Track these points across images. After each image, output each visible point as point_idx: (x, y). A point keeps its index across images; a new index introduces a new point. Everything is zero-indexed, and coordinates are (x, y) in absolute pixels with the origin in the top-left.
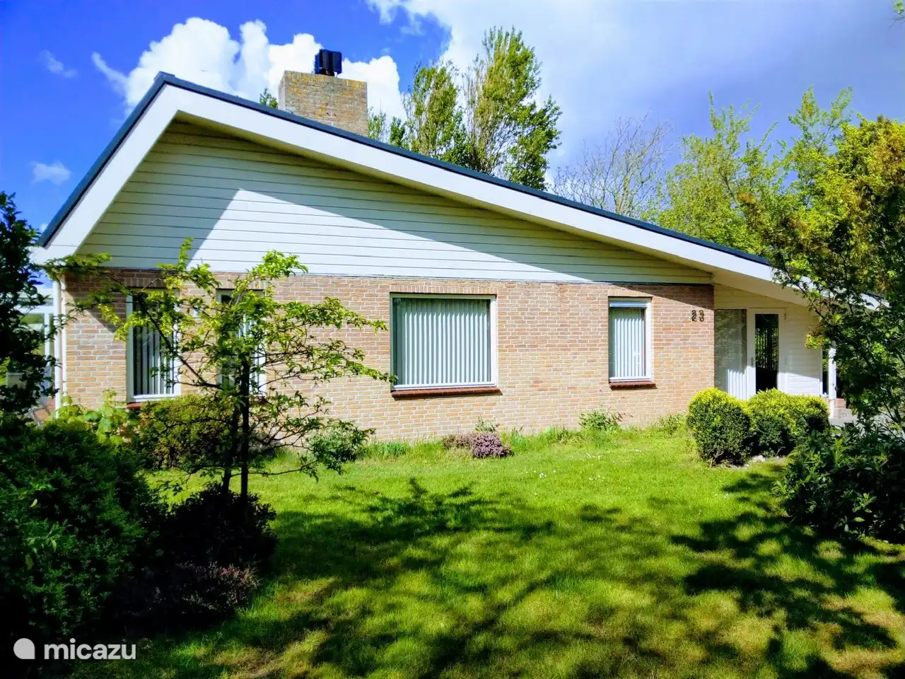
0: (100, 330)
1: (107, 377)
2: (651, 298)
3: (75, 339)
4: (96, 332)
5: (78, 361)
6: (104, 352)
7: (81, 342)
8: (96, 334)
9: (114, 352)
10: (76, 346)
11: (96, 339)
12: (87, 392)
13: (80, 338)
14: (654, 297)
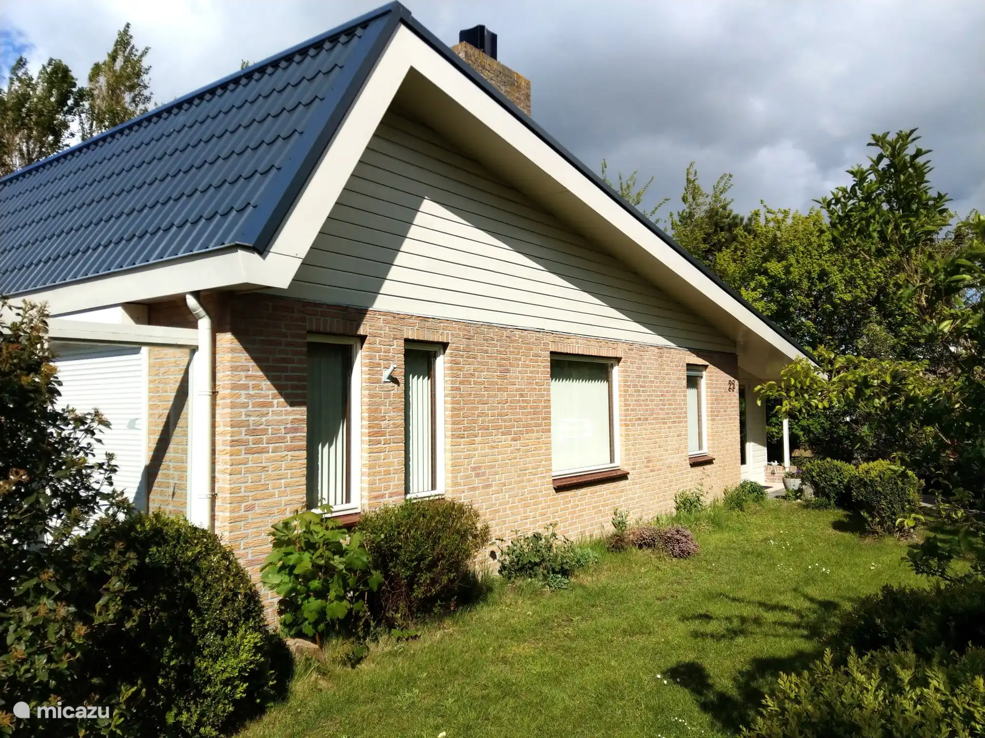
0: (275, 401)
1: (283, 481)
2: (706, 367)
3: (243, 418)
4: (270, 405)
5: (247, 456)
6: (282, 439)
7: (251, 423)
8: (271, 409)
9: (293, 439)
10: (244, 429)
11: (270, 417)
12: (258, 510)
13: (250, 416)
14: (711, 366)
